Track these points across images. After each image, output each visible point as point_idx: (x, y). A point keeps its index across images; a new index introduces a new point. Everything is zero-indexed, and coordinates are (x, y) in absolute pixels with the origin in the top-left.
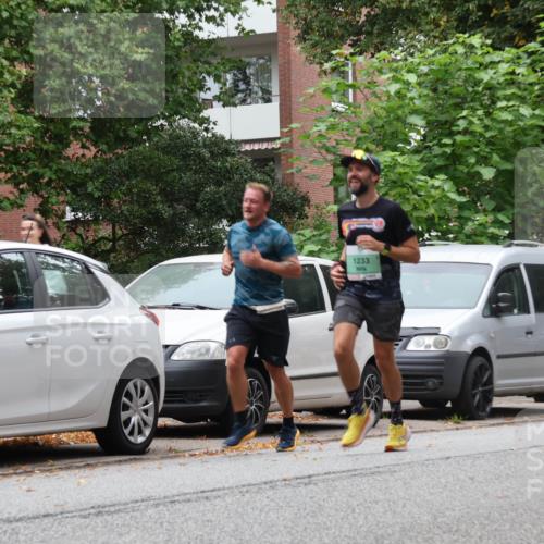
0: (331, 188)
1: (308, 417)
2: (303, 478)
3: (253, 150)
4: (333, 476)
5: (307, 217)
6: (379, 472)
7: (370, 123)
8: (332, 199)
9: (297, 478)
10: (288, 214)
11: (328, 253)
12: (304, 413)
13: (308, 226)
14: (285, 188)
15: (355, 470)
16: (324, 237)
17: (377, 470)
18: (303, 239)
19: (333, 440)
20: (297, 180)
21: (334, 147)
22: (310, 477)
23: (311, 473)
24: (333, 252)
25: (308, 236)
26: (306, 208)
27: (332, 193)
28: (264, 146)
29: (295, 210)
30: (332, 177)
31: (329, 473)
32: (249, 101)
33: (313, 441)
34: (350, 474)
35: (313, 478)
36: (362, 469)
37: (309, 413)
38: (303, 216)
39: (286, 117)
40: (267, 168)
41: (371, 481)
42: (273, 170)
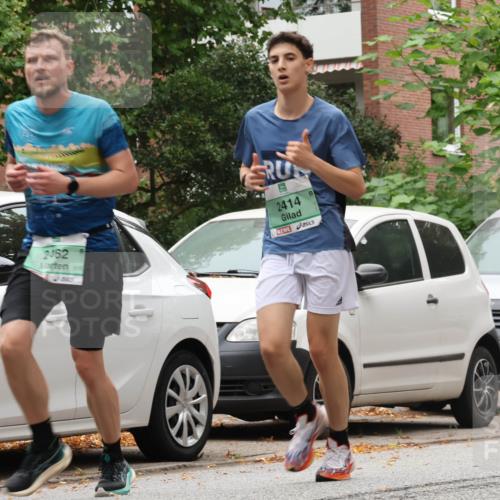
0: (429, 120)
1: (402, 413)
2: (398, 489)
3: (327, 73)
4: (434, 488)
5: (397, 158)
6: (494, 483)
7: (480, 35)
8: (429, 134)
9: (390, 490)
10: (373, 155)
11: (423, 204)
12: (397, 408)
13: (398, 170)
14: (369, 121)
15: (465, 480)
16: (420, 185)
17: (492, 480)
18: (393, 186)
19: (435, 443)
20: (384, 111)
21: (434, 66)
22: (406, 488)
23: (408, 484)
24: (430, 203)
25: (399, 183)
26: (396, 146)
27: (429, 128)
28: (340, 67)
29: (382, 149)
30: (428, 106)
31: (431, 484)
32: (321, 9)
33: (409, 444)
34: (458, 485)
35: (411, 490)
36: (473, 479)
37: (403, 409)
38: (392, 157)
39: (369, 29)
40: (346, 97)
41: (485, 495)
42: (353, 99)
